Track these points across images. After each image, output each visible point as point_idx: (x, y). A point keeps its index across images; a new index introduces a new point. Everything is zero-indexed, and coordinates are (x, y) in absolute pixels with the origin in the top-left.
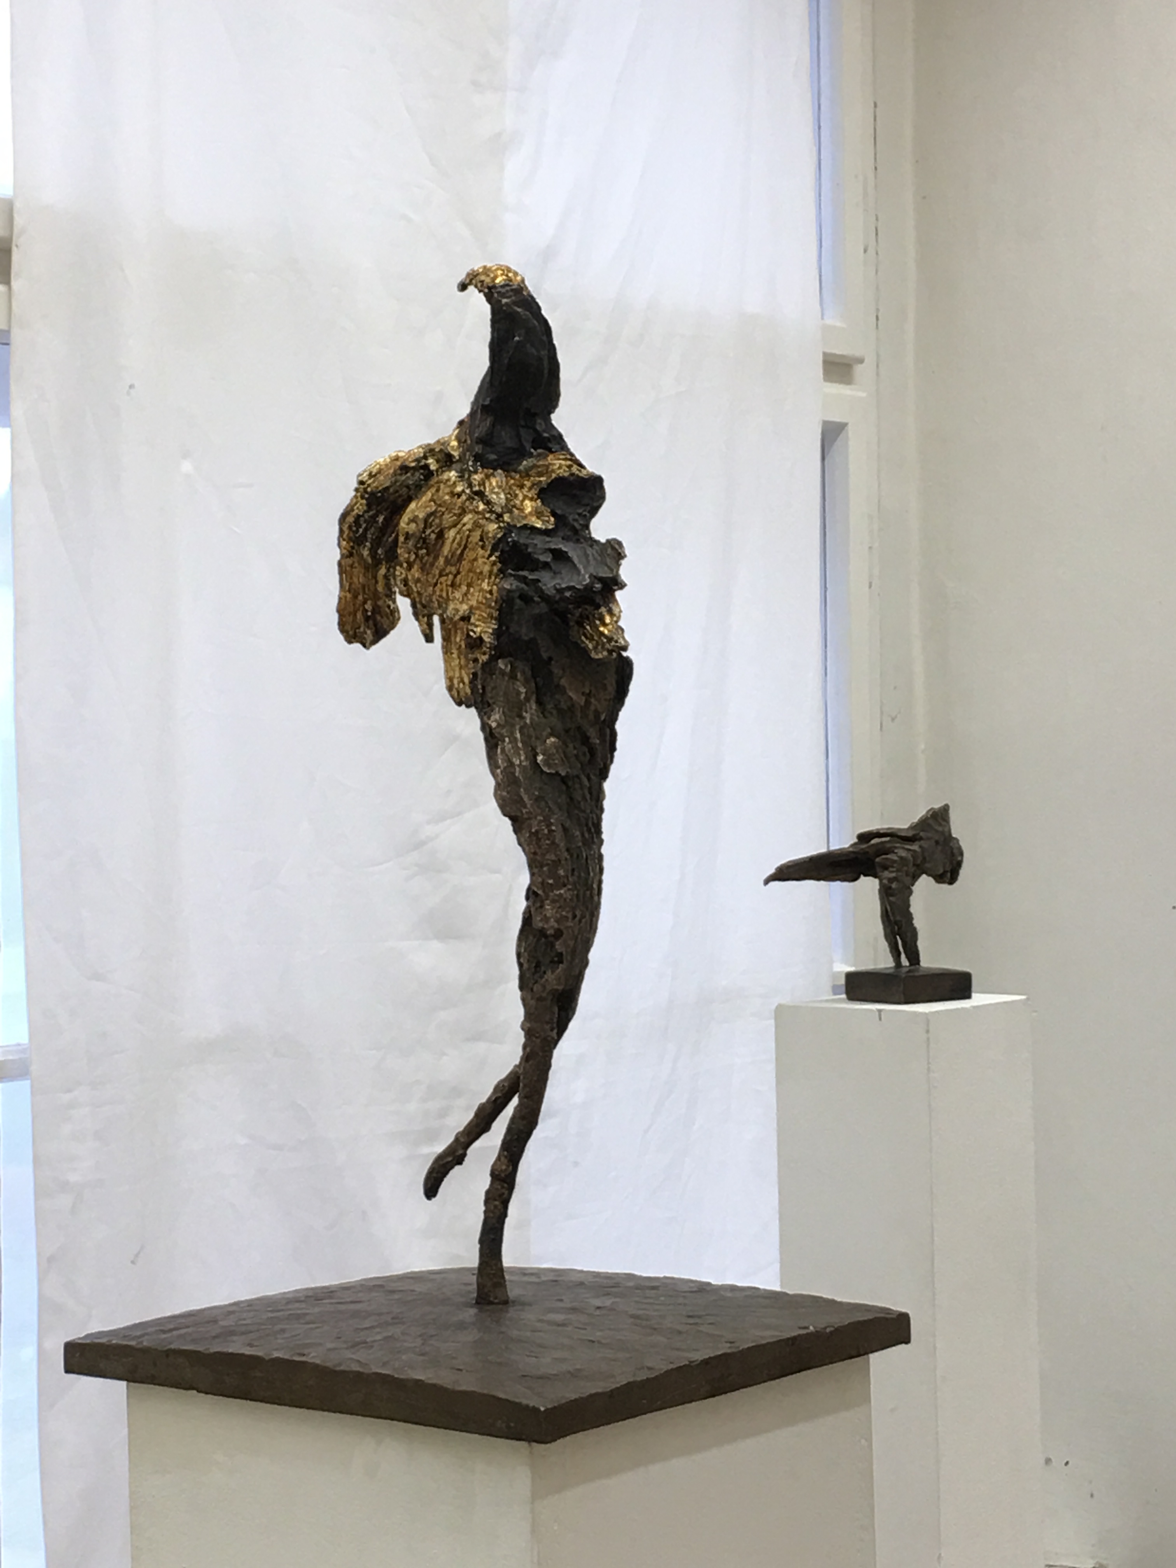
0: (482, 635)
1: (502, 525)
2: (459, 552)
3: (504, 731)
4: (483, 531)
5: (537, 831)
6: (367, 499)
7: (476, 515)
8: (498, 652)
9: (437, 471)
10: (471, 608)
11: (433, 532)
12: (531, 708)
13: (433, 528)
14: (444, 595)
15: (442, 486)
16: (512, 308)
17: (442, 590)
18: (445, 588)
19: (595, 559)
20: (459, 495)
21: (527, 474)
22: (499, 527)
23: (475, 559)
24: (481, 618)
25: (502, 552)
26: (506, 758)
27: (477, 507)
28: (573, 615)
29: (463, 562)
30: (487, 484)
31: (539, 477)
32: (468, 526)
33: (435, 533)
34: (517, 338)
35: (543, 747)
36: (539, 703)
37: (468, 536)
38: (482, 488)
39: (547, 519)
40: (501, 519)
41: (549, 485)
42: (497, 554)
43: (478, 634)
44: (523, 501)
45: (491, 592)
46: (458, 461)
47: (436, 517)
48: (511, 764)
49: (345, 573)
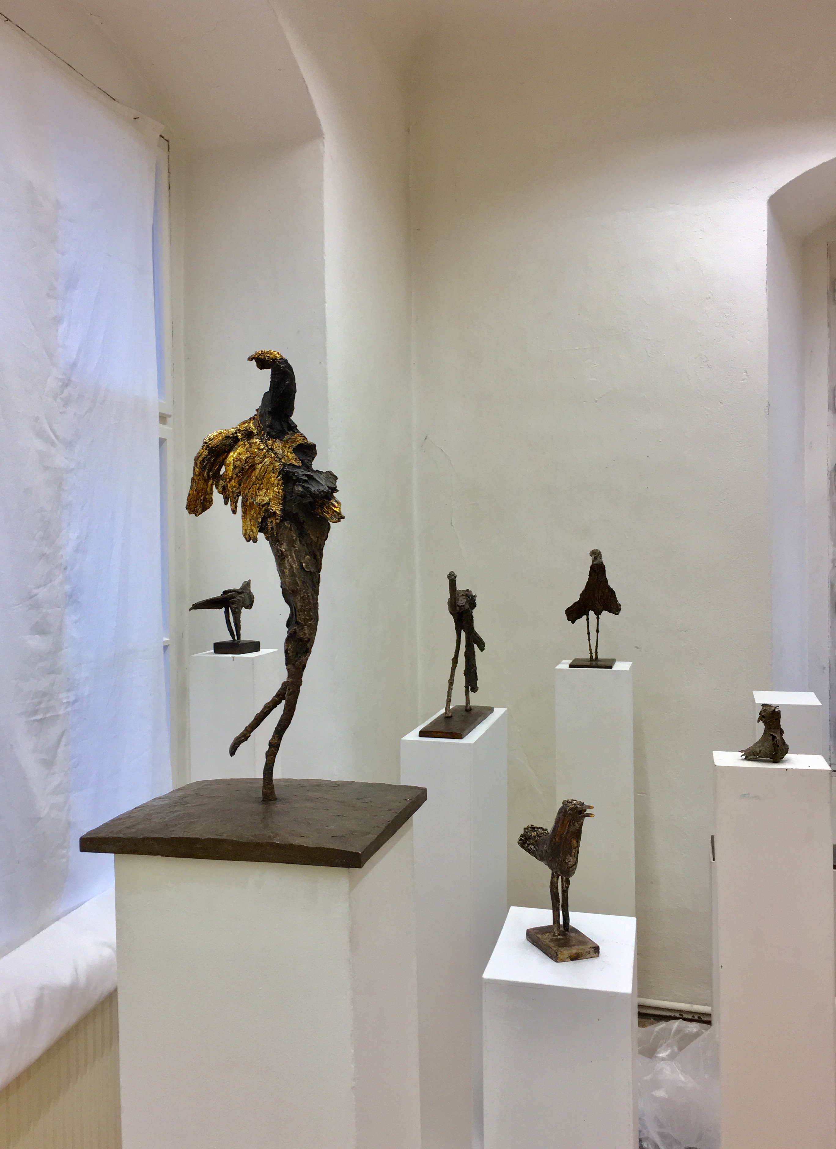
0: (276, 511)
1: (281, 463)
2: (263, 474)
3: (288, 553)
4: (274, 466)
5: (303, 596)
6: (208, 450)
7: (271, 459)
8: (284, 519)
9: (242, 439)
10: (270, 499)
11: (248, 465)
12: (298, 543)
13: (248, 464)
14: (254, 493)
15: (253, 445)
16: (285, 369)
17: (253, 491)
18: (255, 490)
19: (324, 479)
20: (262, 450)
21: (287, 442)
22: (280, 464)
23: (271, 478)
24: (274, 503)
25: (283, 475)
26: (289, 564)
27: (271, 455)
28: (318, 503)
29: (264, 479)
30: (274, 445)
31: (292, 443)
32: (267, 463)
33: (248, 466)
34: (287, 382)
35: (304, 560)
36: (300, 541)
37: (267, 468)
38: (273, 447)
39: (298, 461)
40: (281, 461)
41: (296, 447)
42: (280, 476)
43: (274, 511)
44: (287, 453)
45: (279, 492)
46: (256, 435)
47: (250, 459)
48: (292, 567)
49: (195, 483)
